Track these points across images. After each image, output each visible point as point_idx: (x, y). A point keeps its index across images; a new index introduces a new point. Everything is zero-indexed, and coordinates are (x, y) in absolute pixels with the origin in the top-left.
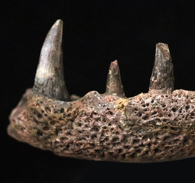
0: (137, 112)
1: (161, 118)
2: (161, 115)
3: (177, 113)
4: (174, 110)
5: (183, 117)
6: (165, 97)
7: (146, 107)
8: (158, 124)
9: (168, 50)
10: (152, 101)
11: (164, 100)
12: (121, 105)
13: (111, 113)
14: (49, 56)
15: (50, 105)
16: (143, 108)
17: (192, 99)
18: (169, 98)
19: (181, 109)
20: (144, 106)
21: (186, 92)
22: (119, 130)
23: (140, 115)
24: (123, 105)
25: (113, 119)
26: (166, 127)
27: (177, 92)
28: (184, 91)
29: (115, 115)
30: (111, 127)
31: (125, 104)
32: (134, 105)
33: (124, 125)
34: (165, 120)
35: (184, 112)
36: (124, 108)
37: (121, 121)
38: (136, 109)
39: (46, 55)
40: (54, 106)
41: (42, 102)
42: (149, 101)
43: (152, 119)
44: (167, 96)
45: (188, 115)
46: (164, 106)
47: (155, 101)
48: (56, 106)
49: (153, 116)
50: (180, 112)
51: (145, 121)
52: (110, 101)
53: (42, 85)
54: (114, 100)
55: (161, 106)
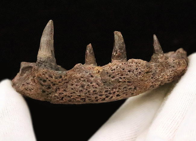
0: (108, 74)
1: (122, 77)
2: (122, 75)
3: (131, 73)
4: (129, 71)
5: (135, 75)
6: (124, 64)
7: (113, 71)
8: (120, 80)
9: (122, 35)
10: (117, 68)
11: (123, 66)
12: (98, 71)
13: (92, 76)
14: (47, 44)
15: (52, 74)
16: (112, 72)
17: (139, 64)
18: (127, 64)
19: (133, 70)
20: (112, 71)
21: (136, 60)
22: (97, 86)
23: (110, 76)
24: (99, 71)
25: (94, 80)
26: (125, 82)
27: (130, 60)
28: (134, 59)
29: (94, 77)
30: (92, 84)
31: (101, 70)
32: (106, 70)
33: (100, 83)
34: (124, 78)
35: (135, 72)
36: (100, 72)
37: (98, 81)
38: (107, 73)
39: (45, 43)
40: (55, 74)
41: (46, 73)
42: (114, 67)
43: (117, 78)
44: (125, 64)
45: (137, 74)
46: (123, 69)
47: (119, 67)
48: (56, 75)
49: (117, 76)
50: (133, 72)
51: (113, 80)
52: (90, 69)
53: (44, 62)
54: (93, 68)
55: (122, 70)
